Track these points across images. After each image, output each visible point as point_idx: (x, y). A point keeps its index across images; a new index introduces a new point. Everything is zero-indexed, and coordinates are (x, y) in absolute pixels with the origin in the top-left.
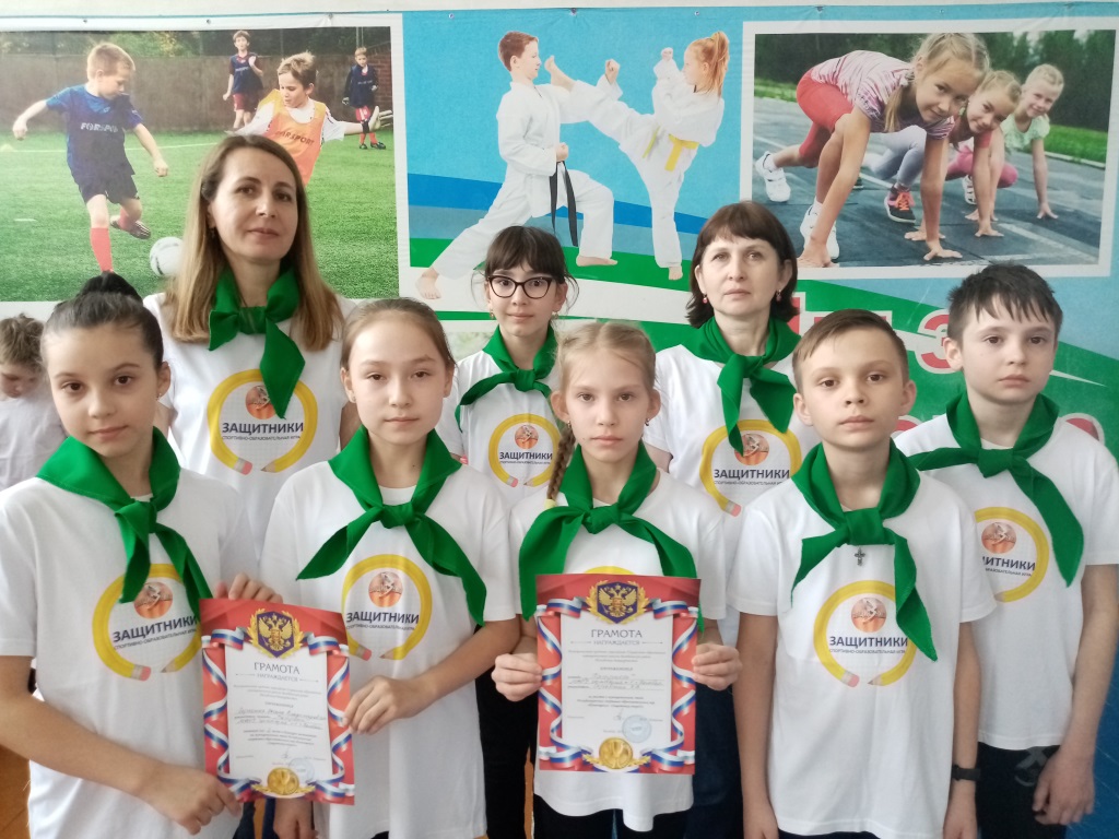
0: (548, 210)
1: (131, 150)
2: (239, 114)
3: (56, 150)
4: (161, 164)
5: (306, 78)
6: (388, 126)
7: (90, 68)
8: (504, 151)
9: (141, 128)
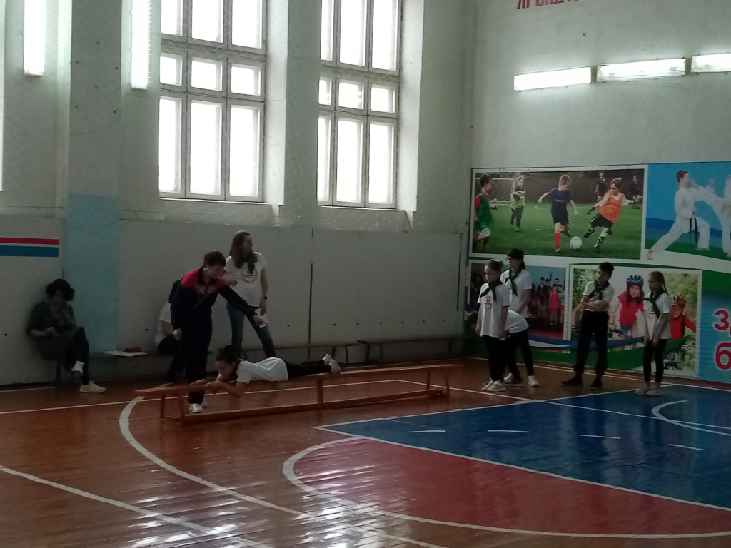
0: (688, 231)
1: (568, 208)
2: (599, 197)
3: (548, 208)
4: (576, 213)
5: (618, 185)
6: (641, 201)
7: (560, 182)
8: (676, 210)
9: (571, 201)
